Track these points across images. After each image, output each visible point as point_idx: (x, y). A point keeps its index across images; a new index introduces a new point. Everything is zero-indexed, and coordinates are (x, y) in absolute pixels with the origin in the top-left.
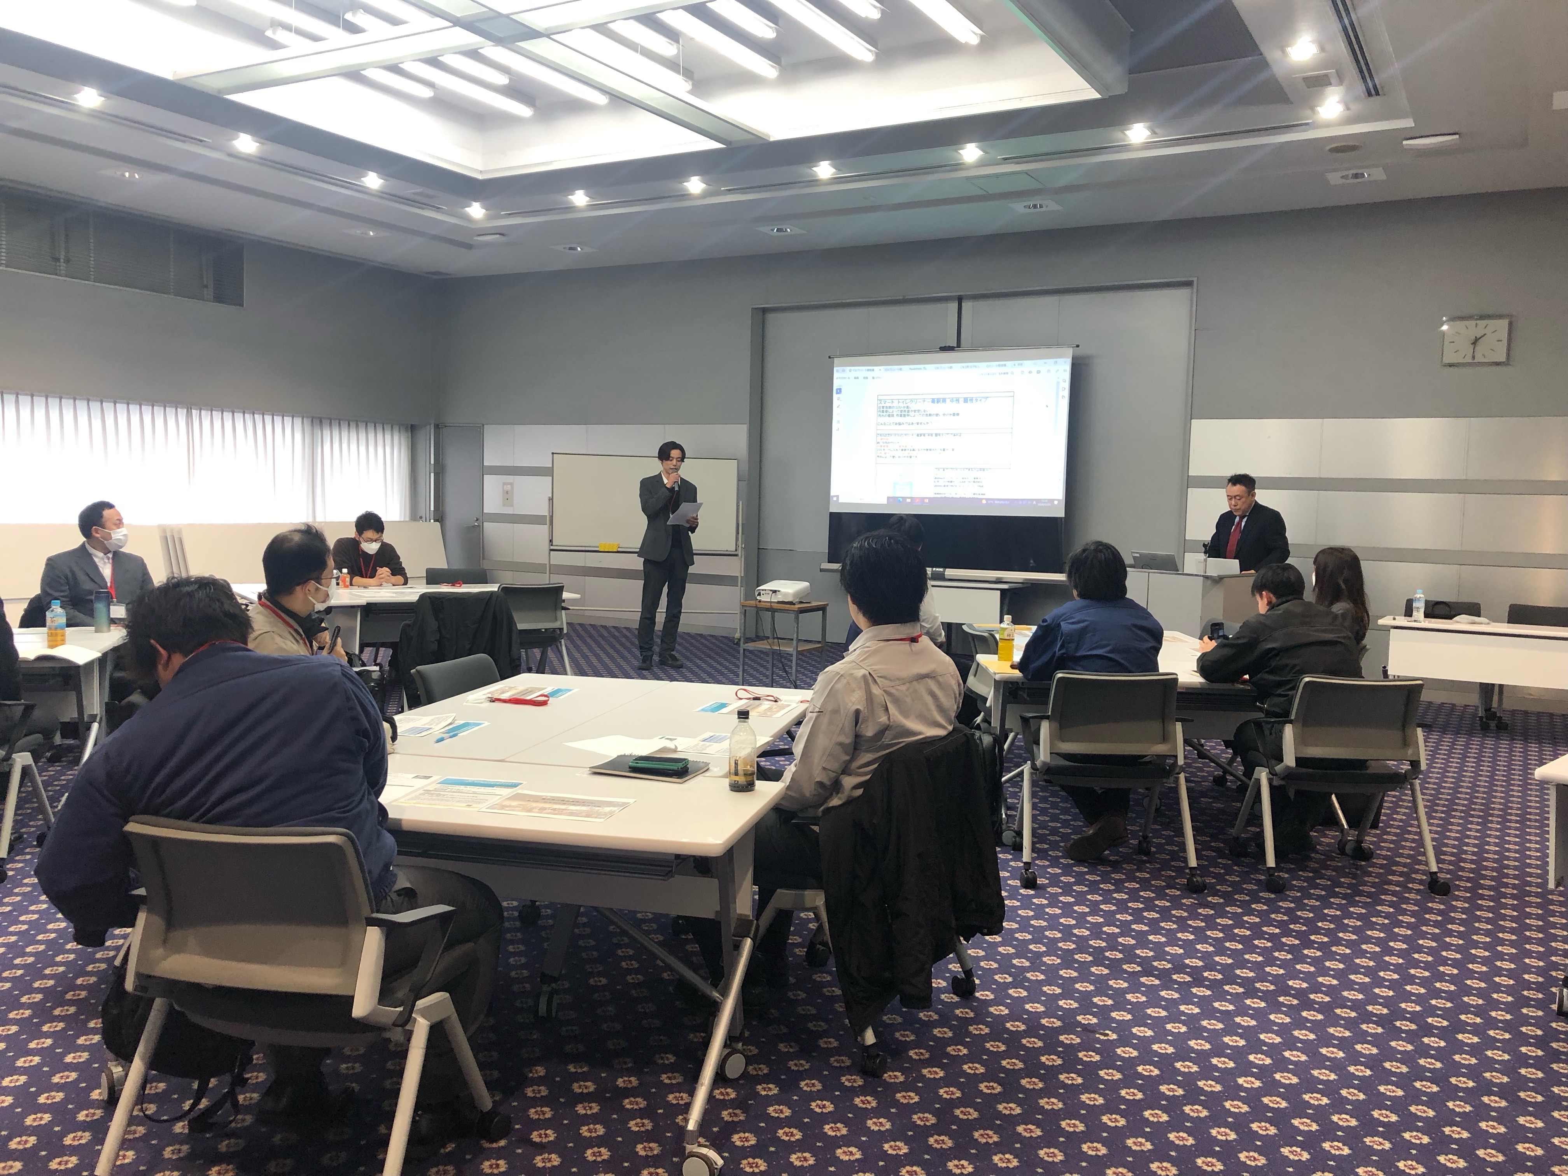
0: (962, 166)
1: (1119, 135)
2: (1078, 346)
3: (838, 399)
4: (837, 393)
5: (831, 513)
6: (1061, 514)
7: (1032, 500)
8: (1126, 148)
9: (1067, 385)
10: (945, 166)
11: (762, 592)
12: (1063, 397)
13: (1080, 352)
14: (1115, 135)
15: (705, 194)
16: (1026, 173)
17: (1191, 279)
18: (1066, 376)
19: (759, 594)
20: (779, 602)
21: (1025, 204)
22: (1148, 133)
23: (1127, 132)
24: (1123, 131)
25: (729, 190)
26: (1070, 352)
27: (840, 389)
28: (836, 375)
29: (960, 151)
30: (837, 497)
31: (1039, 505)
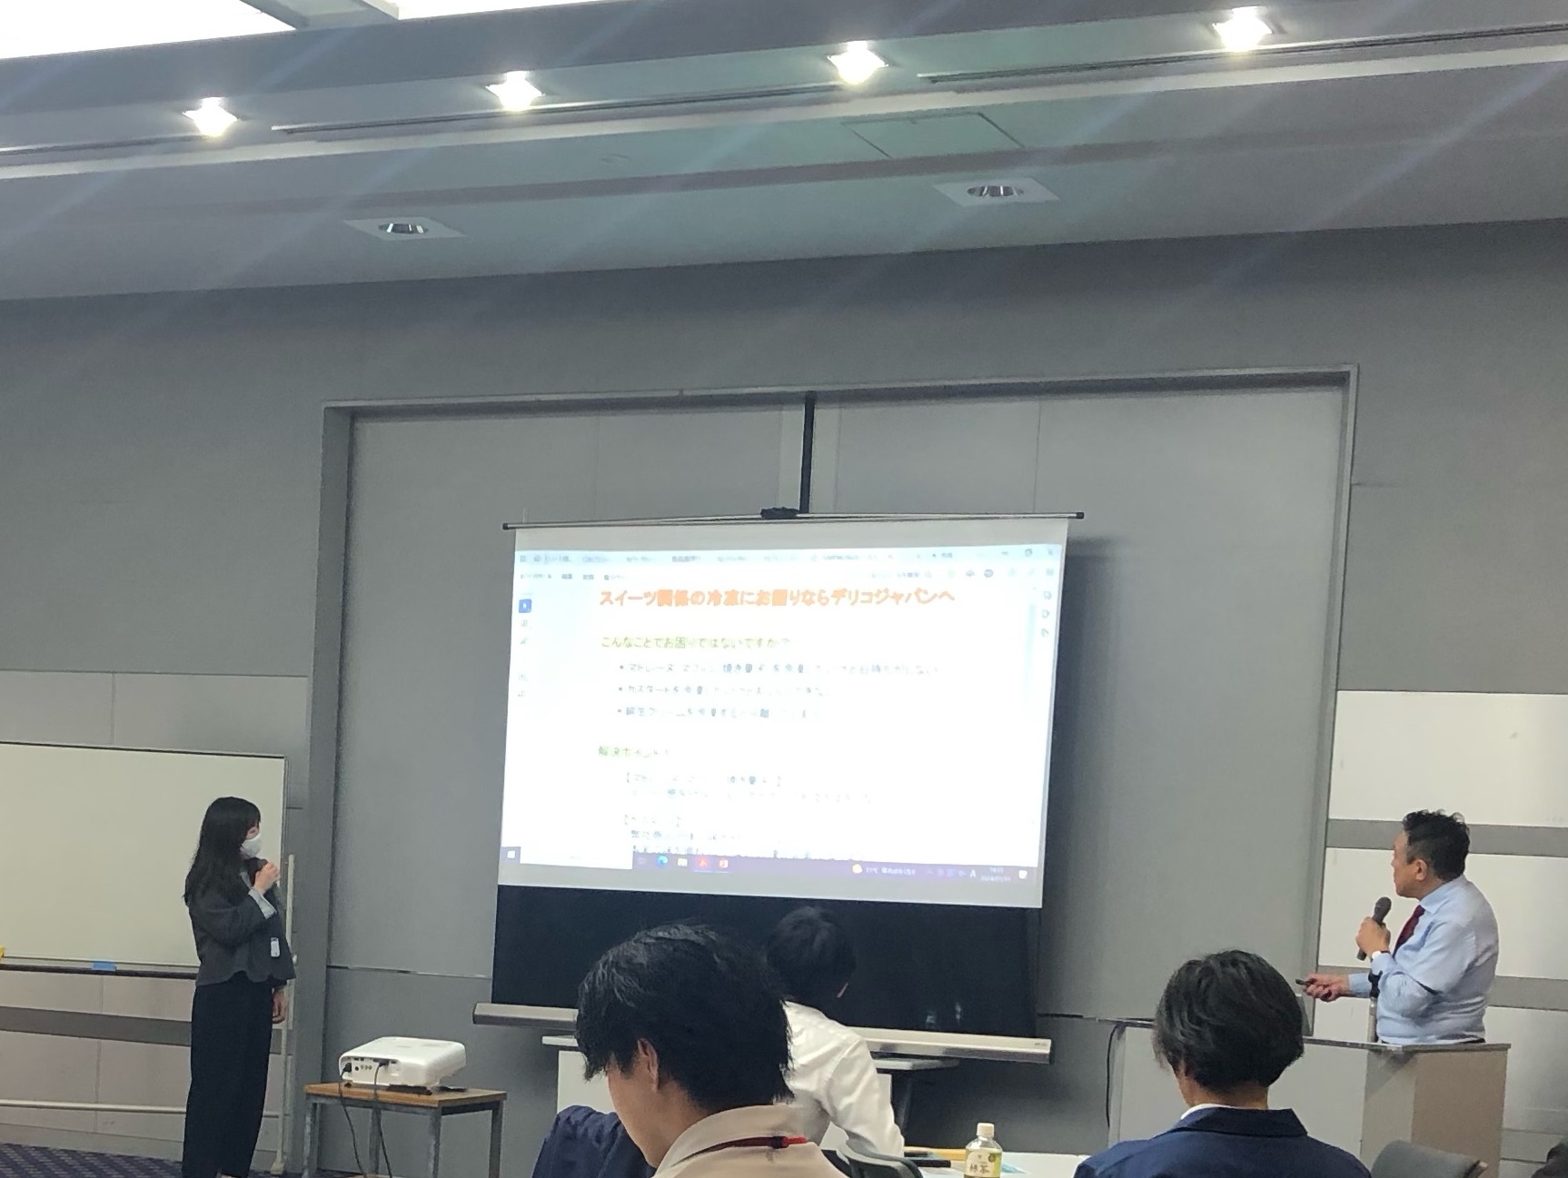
0: (836, 93)
1: (1201, 32)
2: (1080, 516)
3: (524, 624)
4: (522, 610)
5: (501, 888)
6: (1033, 900)
7: (968, 868)
8: (1216, 63)
9: (1053, 606)
10: (803, 91)
11: (354, 1064)
12: (1044, 631)
13: (1086, 529)
14: (1188, 33)
15: (235, 140)
16: (980, 113)
17: (1345, 369)
18: (1054, 584)
19: (348, 1069)
20: (392, 1088)
21: (976, 184)
22: (1265, 30)
23: (1218, 27)
24: (1207, 24)
25: (291, 132)
26: (1062, 529)
27: (529, 602)
28: (519, 568)
29: (833, 59)
30: (518, 850)
31: (984, 878)
